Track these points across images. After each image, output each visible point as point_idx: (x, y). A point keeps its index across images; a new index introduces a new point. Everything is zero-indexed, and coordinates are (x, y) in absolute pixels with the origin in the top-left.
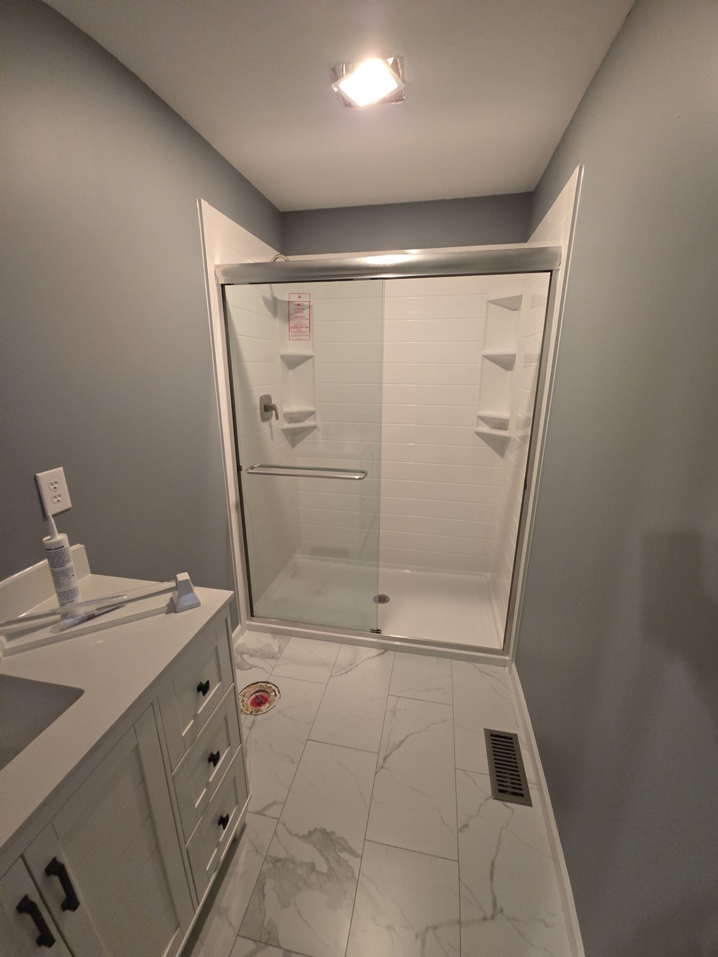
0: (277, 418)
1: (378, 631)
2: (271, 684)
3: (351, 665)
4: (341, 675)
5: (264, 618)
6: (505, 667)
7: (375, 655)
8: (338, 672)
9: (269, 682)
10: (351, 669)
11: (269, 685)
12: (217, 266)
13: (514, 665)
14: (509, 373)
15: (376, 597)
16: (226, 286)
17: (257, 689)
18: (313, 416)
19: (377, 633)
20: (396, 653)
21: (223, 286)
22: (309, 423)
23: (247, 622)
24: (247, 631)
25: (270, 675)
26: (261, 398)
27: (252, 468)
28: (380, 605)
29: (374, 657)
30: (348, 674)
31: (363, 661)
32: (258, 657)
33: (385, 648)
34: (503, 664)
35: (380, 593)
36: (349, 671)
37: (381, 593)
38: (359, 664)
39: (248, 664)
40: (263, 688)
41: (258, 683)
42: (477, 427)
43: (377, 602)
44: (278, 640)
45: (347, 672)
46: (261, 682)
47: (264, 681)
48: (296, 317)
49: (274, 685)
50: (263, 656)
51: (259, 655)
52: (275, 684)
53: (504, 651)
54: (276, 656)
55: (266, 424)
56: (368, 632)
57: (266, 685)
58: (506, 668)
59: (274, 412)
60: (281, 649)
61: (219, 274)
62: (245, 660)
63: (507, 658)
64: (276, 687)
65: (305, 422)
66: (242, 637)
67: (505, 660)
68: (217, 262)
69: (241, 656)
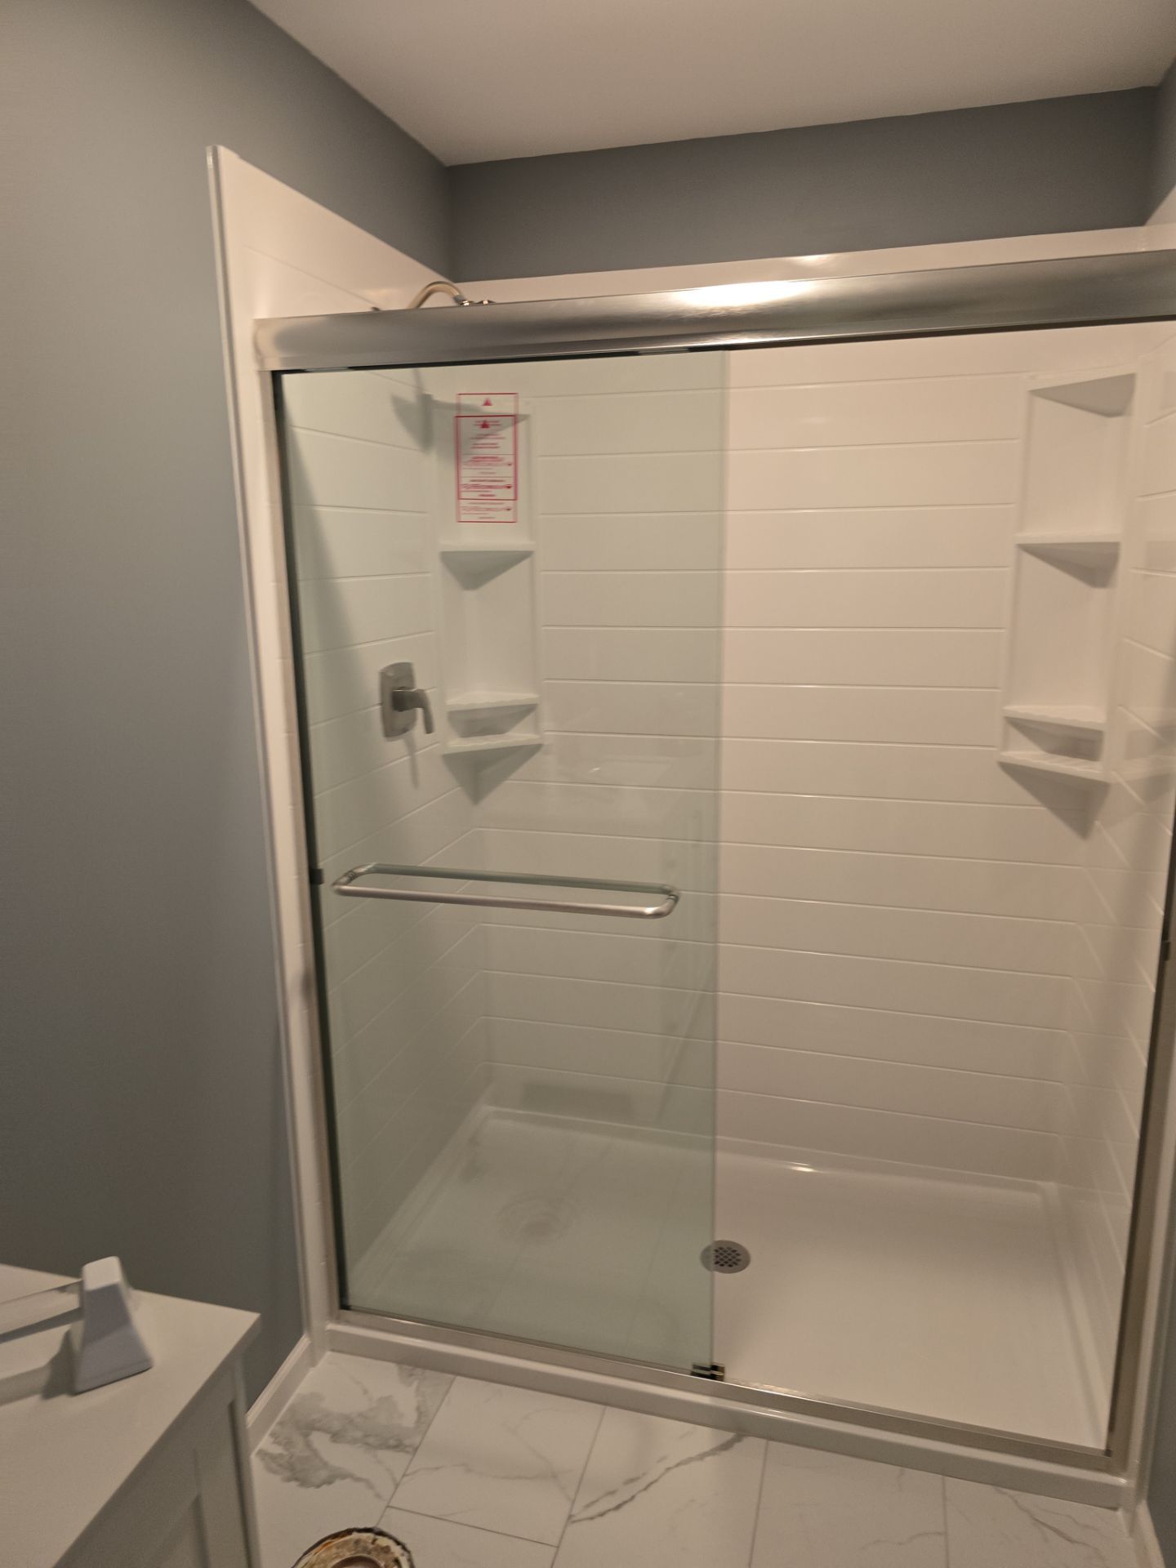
0: (429, 728)
1: (713, 1372)
2: (390, 1537)
3: (632, 1480)
4: (602, 1515)
5: (378, 1315)
6: (1115, 1509)
7: (707, 1448)
8: (593, 1503)
9: (385, 1529)
10: (633, 1498)
11: (383, 1541)
12: (261, 324)
13: (1143, 1510)
14: (1099, 593)
15: (707, 1250)
16: (286, 377)
17: (348, 1555)
18: (531, 716)
19: (713, 1377)
20: (770, 1442)
21: (276, 376)
22: (518, 735)
23: (331, 1326)
24: (329, 1353)
25: (388, 1506)
26: (384, 675)
27: (352, 877)
28: (720, 1276)
29: (702, 1456)
30: (621, 1510)
31: (668, 1469)
32: (354, 1441)
33: (739, 1429)
34: (1109, 1499)
35: (718, 1238)
36: (625, 1502)
37: (724, 1235)
38: (656, 1481)
39: (325, 1464)
40: (365, 1549)
41: (349, 1532)
42: (1005, 747)
43: (712, 1265)
44: (415, 1384)
45: (618, 1507)
46: (360, 1531)
47: (369, 1526)
48: (477, 460)
49: (398, 1543)
50: (371, 1440)
51: (359, 1434)
52: (401, 1539)
53: (1112, 1457)
54: (407, 1442)
55: (398, 745)
56: (682, 1370)
57: (374, 1541)
58: (1120, 1513)
59: (419, 711)
60: (424, 1418)
61: (267, 346)
62: (315, 1453)
63: (1122, 1481)
64: (404, 1548)
65: (510, 734)
66: (312, 1372)
67: (1116, 1489)
68: (263, 313)
69: (306, 1436)
